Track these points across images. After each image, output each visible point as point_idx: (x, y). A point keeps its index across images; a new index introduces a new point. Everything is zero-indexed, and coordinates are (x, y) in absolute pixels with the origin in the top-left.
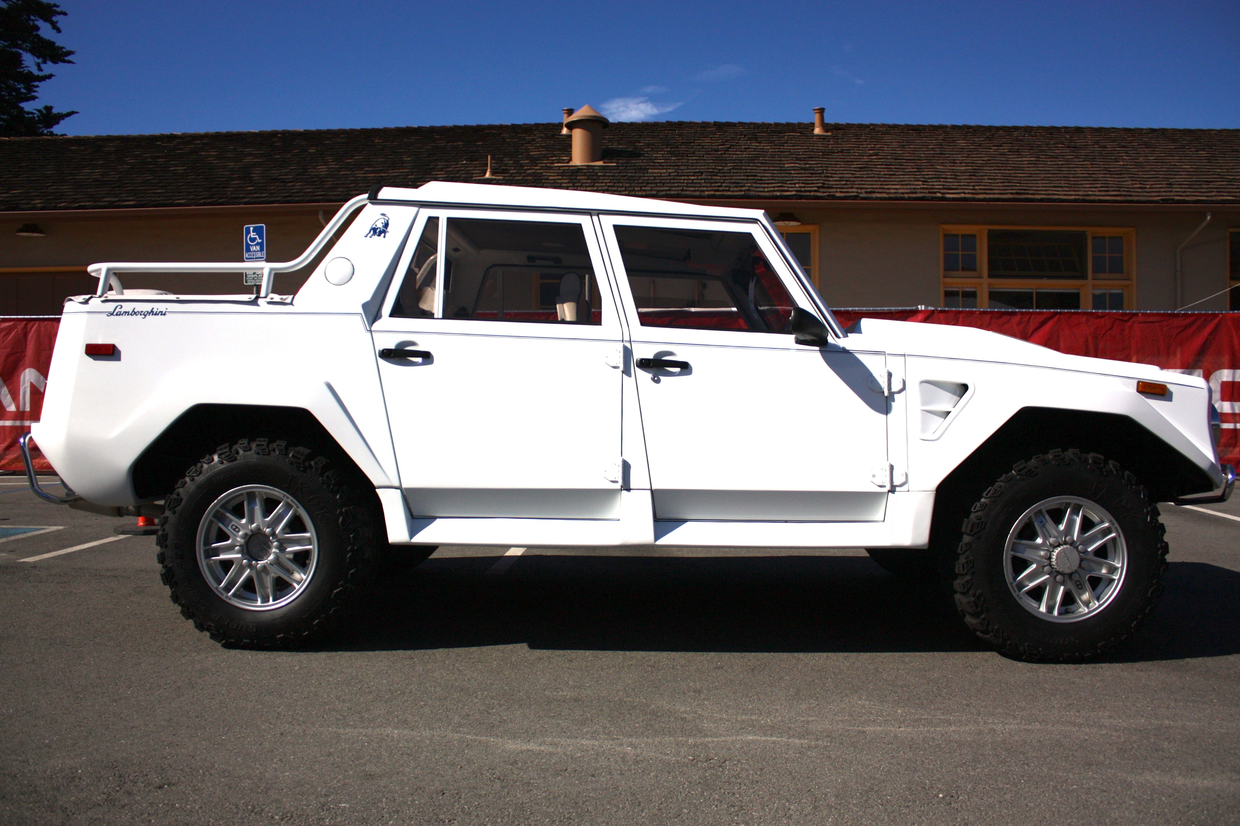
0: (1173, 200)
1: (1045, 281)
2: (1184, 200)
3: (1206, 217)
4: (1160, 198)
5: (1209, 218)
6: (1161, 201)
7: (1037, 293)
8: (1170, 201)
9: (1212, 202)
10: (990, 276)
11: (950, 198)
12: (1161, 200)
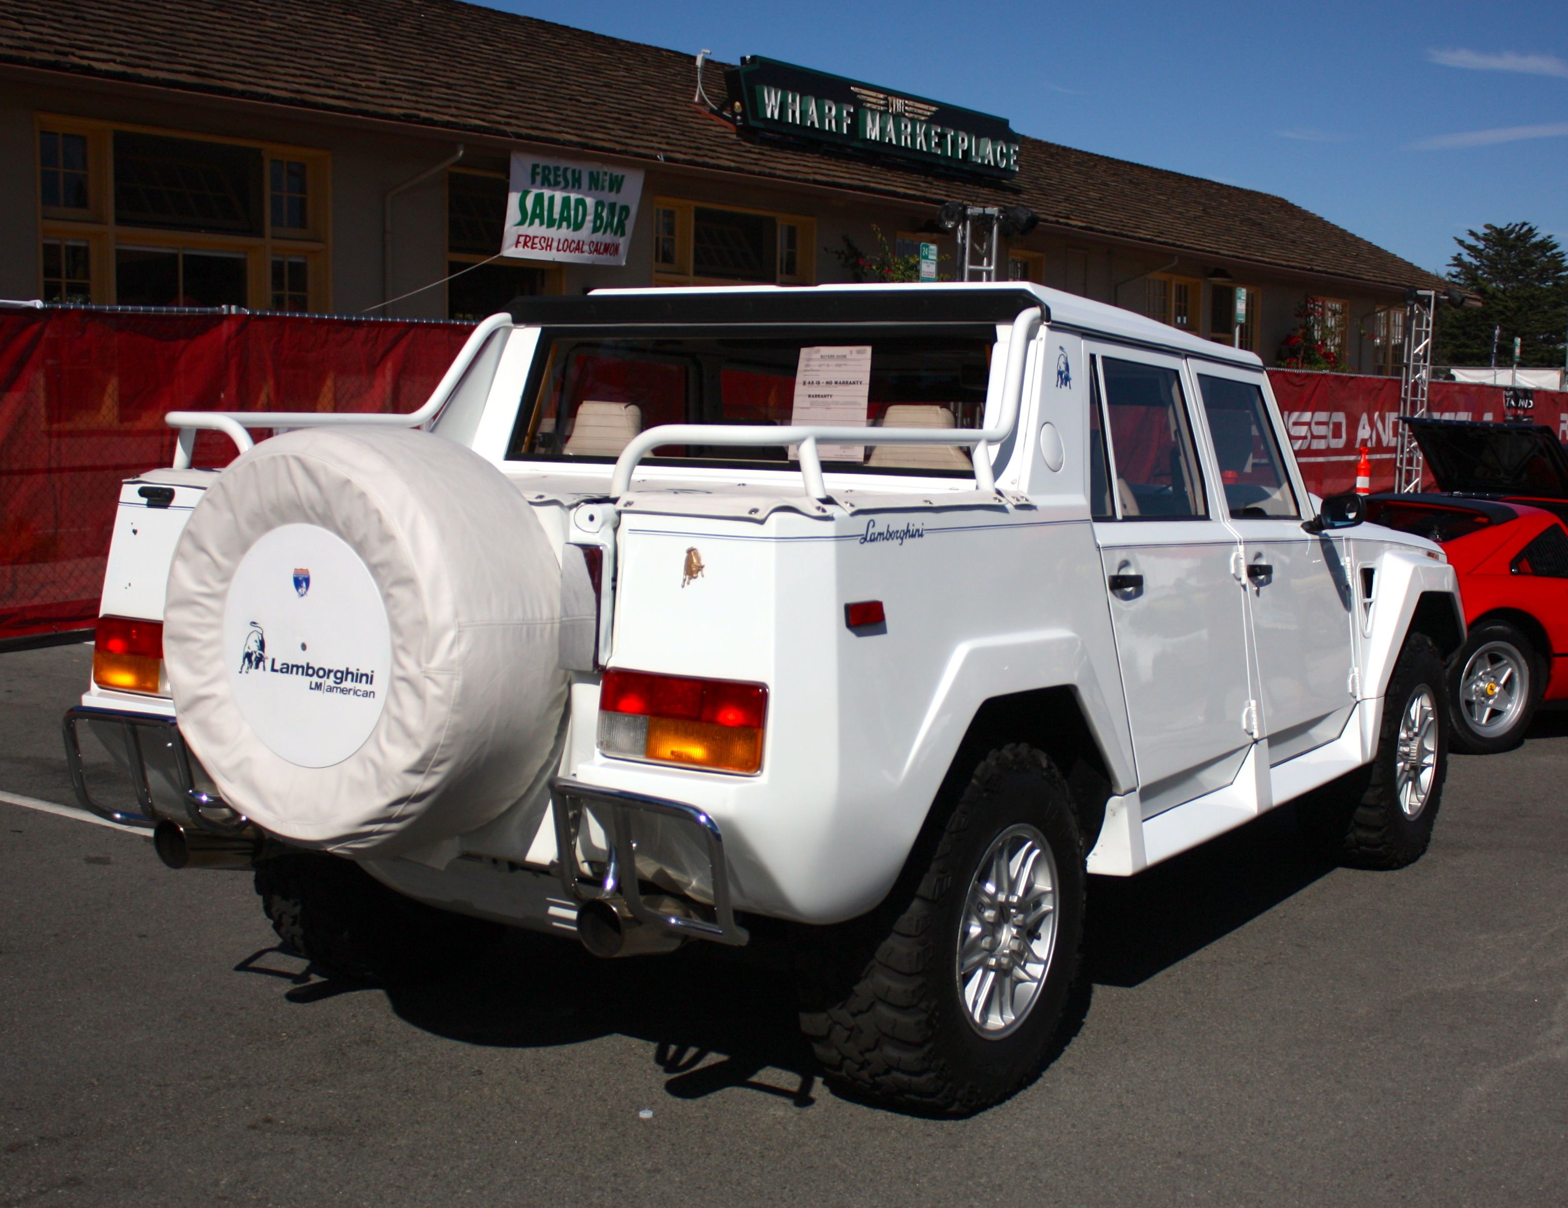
0: (418, 117)
1: (203, 237)
2: (431, 119)
3: (456, 152)
4: (402, 111)
5: (461, 153)
6: (402, 118)
7: (185, 256)
8: (414, 119)
9: (465, 127)
10: (120, 221)
11: (100, 71)
12: (404, 115)
